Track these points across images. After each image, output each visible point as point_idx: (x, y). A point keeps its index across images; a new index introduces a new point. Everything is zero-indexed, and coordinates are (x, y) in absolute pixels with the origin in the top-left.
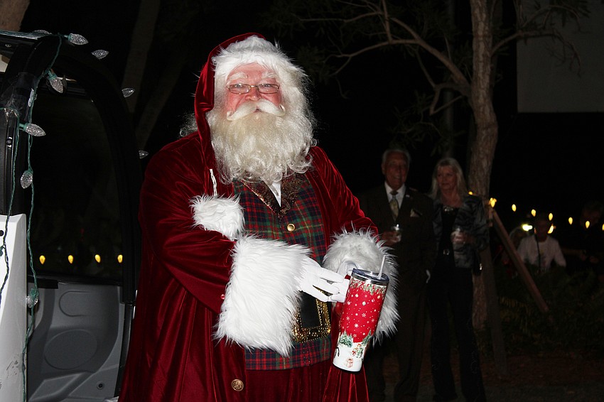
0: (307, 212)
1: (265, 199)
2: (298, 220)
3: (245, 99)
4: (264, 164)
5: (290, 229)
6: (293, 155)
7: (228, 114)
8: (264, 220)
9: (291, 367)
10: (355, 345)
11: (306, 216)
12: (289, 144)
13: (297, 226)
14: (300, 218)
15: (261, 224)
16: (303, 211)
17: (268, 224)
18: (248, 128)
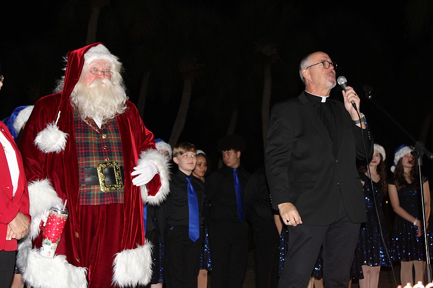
0: (114, 131)
1: (88, 122)
2: (109, 134)
3: (98, 77)
4: (104, 110)
5: (104, 137)
6: (118, 105)
7: (88, 84)
8: (87, 132)
9: (99, 204)
10: (52, 245)
11: (113, 132)
12: (117, 100)
13: (107, 136)
14: (110, 132)
15: (86, 134)
16: (112, 130)
17: (89, 134)
18: (99, 93)
